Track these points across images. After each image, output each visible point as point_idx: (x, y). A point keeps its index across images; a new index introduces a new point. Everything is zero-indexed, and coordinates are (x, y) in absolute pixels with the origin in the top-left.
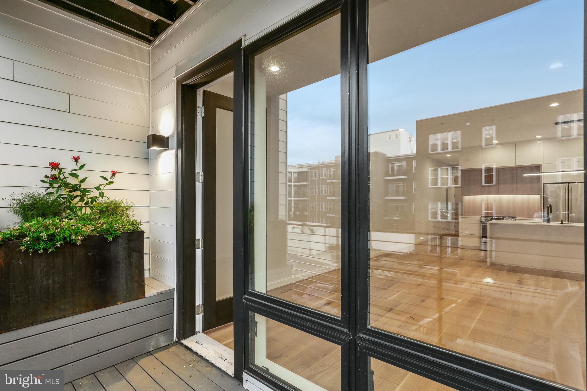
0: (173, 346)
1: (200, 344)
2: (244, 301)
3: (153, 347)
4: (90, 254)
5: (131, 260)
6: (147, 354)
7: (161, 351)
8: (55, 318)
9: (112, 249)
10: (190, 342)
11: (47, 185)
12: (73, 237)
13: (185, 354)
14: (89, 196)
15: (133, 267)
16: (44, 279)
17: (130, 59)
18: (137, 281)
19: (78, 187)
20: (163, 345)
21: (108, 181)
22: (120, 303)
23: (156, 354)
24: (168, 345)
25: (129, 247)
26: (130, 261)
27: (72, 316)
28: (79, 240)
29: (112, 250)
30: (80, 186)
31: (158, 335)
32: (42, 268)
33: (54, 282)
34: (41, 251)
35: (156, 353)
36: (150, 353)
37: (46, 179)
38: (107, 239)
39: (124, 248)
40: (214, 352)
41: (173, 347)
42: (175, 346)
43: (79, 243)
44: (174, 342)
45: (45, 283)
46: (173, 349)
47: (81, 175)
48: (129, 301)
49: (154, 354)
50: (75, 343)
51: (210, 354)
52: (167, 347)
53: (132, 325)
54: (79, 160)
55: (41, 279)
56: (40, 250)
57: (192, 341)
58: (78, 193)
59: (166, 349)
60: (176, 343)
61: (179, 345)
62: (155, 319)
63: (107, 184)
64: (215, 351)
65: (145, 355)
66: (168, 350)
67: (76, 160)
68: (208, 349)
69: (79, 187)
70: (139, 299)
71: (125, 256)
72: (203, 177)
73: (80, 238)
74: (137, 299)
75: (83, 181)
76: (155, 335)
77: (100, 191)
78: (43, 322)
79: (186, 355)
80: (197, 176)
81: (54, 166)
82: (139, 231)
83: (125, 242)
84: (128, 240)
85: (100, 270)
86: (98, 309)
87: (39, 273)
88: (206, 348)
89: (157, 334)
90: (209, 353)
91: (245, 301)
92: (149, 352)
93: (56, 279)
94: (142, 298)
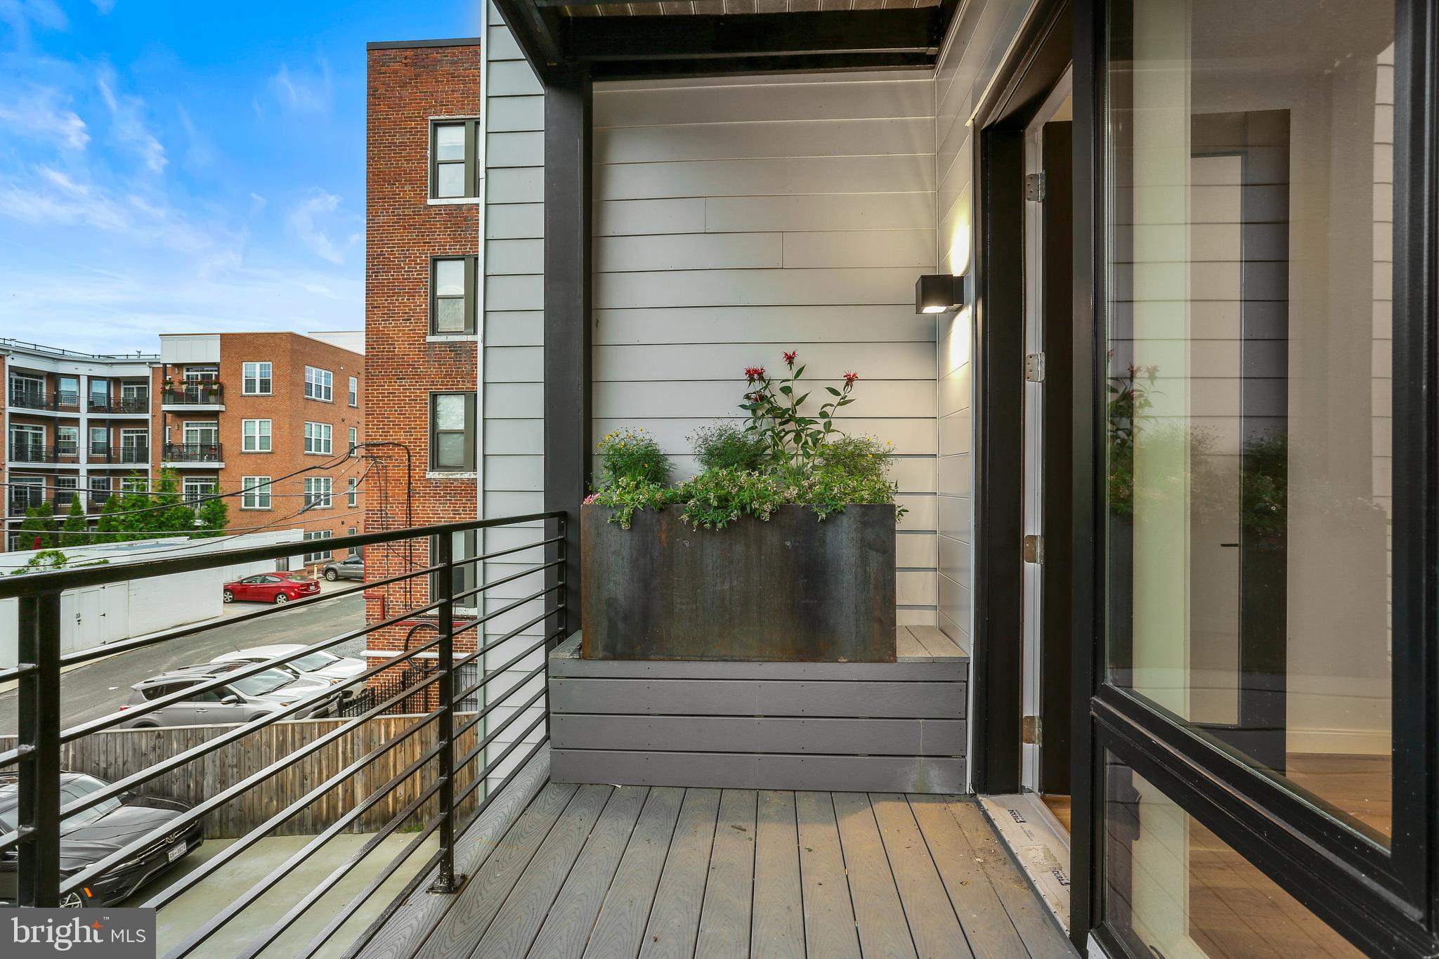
0: (959, 801)
1: (1018, 820)
2: (1092, 712)
3: (914, 785)
4: (788, 544)
5: (868, 570)
6: (899, 795)
7: (928, 801)
8: (732, 657)
9: (828, 538)
10: (997, 805)
11: (749, 413)
12: (755, 505)
13: (977, 830)
14: (809, 432)
15: (871, 586)
16: (718, 581)
17: (892, 121)
18: (880, 621)
19: (790, 412)
20: (938, 790)
21: (840, 397)
22: (843, 660)
23: (915, 804)
24: (950, 795)
25: (862, 540)
26: (865, 571)
27: (760, 663)
28: (765, 511)
29: (829, 542)
30: (795, 411)
31: (925, 761)
32: (714, 559)
33: (731, 588)
34: (708, 525)
35: (918, 801)
36: (905, 796)
37: (747, 403)
38: (816, 515)
39: (853, 540)
40: (1044, 853)
41: (959, 804)
42: (964, 804)
43: (766, 517)
44: (966, 794)
45: (718, 588)
46: (957, 808)
47: (799, 389)
48: (862, 662)
49: (913, 801)
50: (765, 716)
51: (1033, 853)
52: (948, 798)
53: (870, 718)
54: (795, 360)
55: (713, 580)
56: (706, 523)
57: (1004, 806)
58: (792, 426)
59: (943, 803)
60: (968, 798)
61: (973, 805)
62: (921, 721)
63: (840, 404)
64: (1047, 850)
65: (894, 795)
66: (945, 805)
67: (790, 359)
68: (1032, 838)
69: (793, 412)
70: (883, 661)
71: (854, 558)
72: (1044, 365)
73: (768, 507)
74: (878, 662)
75: (800, 401)
76: (918, 758)
77: (827, 420)
78: (716, 659)
79: (980, 832)
80: (1027, 366)
81: (755, 375)
82: (885, 505)
83: (855, 527)
84: (861, 524)
85: (806, 581)
86: (802, 661)
87: (710, 568)
88: (1029, 835)
89: (923, 758)
90: (1030, 850)
91: (1094, 714)
92: (905, 794)
93: (735, 583)
94: (892, 662)
